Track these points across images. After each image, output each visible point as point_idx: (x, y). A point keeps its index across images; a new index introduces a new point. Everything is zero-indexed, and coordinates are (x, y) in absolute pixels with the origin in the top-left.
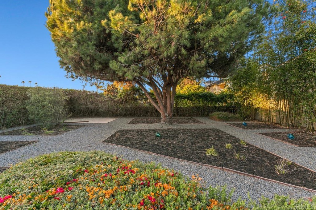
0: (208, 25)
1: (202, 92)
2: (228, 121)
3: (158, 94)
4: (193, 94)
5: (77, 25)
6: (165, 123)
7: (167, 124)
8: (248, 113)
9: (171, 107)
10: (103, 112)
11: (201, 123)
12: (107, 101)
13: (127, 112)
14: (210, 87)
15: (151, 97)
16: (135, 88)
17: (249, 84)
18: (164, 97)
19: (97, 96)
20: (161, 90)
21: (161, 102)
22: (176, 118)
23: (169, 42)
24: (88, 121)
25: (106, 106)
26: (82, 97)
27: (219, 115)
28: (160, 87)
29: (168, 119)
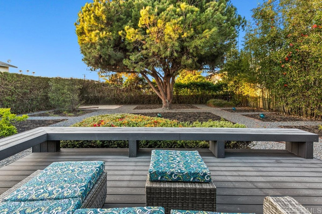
0: (192, 38)
1: (200, 82)
2: (222, 107)
3: (160, 83)
4: (192, 84)
5: (101, 33)
6: (166, 108)
7: (167, 108)
8: (240, 100)
9: (171, 94)
10: (109, 100)
11: (198, 108)
12: (113, 90)
13: (131, 100)
14: (211, 76)
15: (154, 86)
16: (138, 78)
17: (239, 75)
18: (165, 85)
19: (103, 85)
20: (162, 80)
21: (163, 90)
22: (176, 105)
23: (166, 48)
24: (98, 107)
25: (112, 95)
26: (90, 86)
27: (214, 102)
28: (161, 78)
29: (168, 105)
